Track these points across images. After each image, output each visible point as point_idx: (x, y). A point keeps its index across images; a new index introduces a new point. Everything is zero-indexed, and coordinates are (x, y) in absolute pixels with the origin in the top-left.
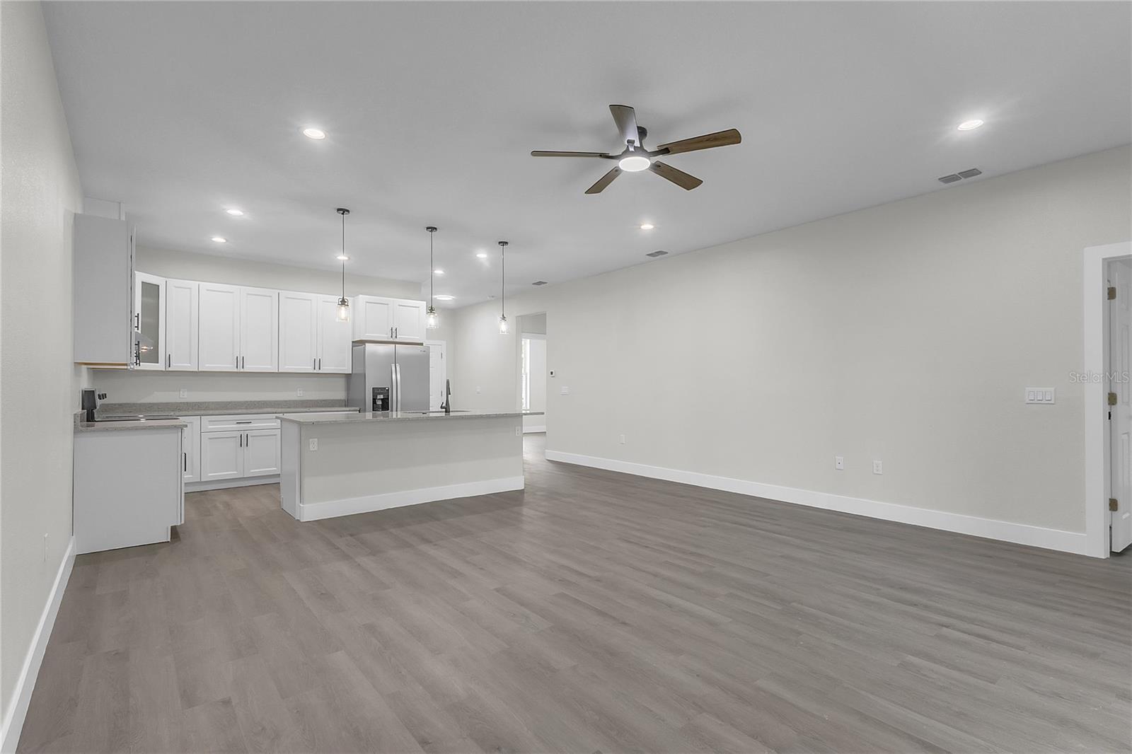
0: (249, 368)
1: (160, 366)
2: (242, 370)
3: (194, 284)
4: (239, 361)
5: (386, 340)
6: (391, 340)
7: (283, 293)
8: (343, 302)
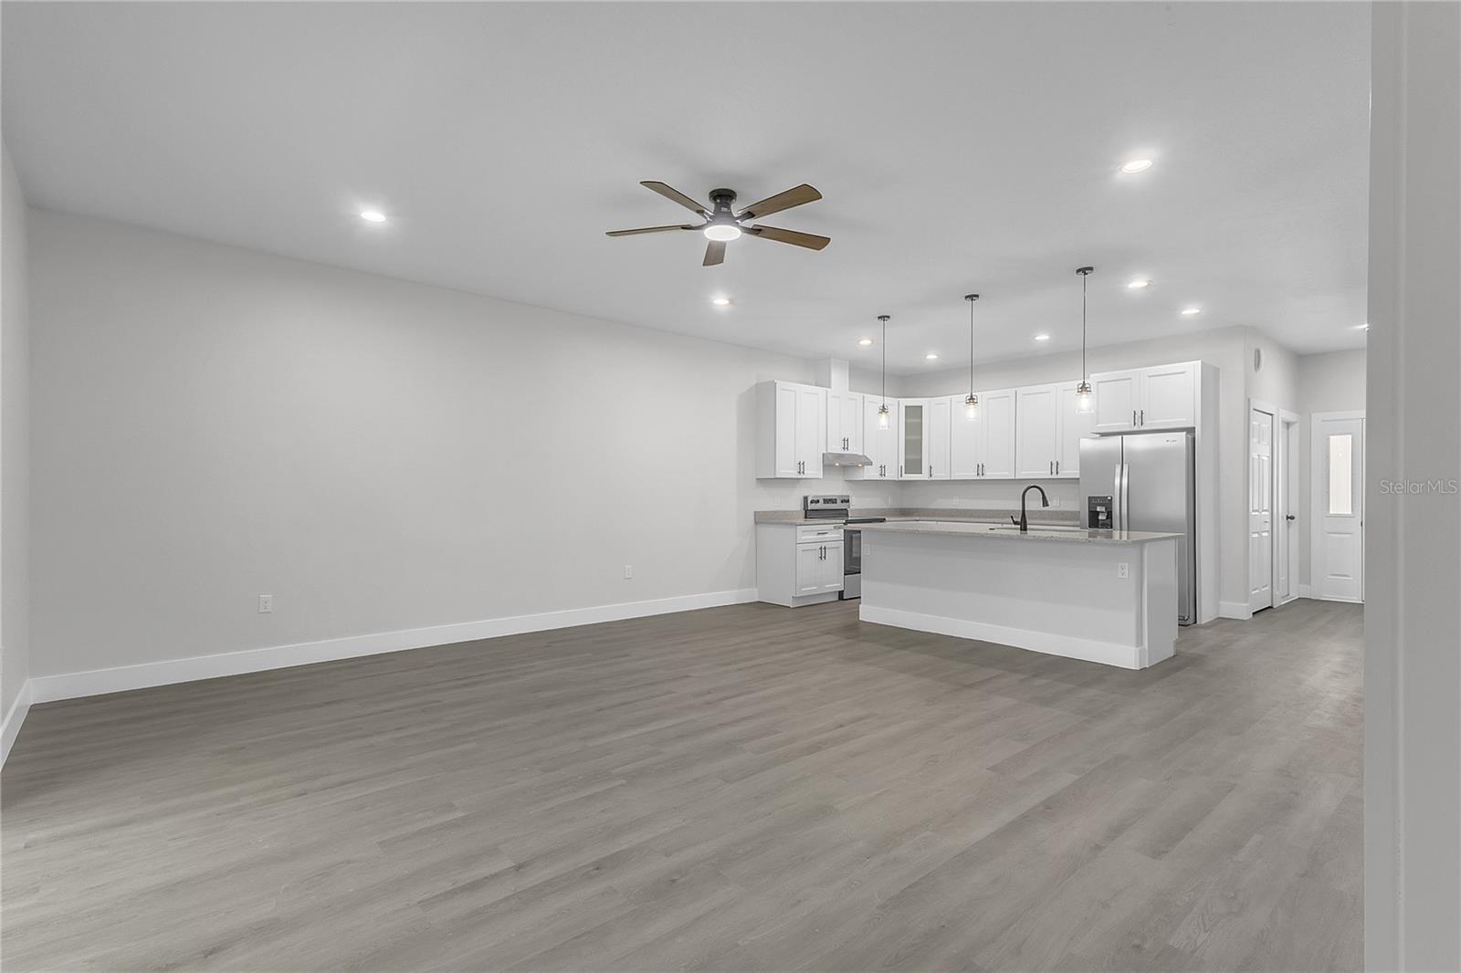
0: (989, 475)
1: (924, 476)
2: (982, 478)
3: (945, 399)
4: (980, 469)
5: (1128, 429)
6: (1136, 428)
7: (1021, 390)
8: (884, 410)
